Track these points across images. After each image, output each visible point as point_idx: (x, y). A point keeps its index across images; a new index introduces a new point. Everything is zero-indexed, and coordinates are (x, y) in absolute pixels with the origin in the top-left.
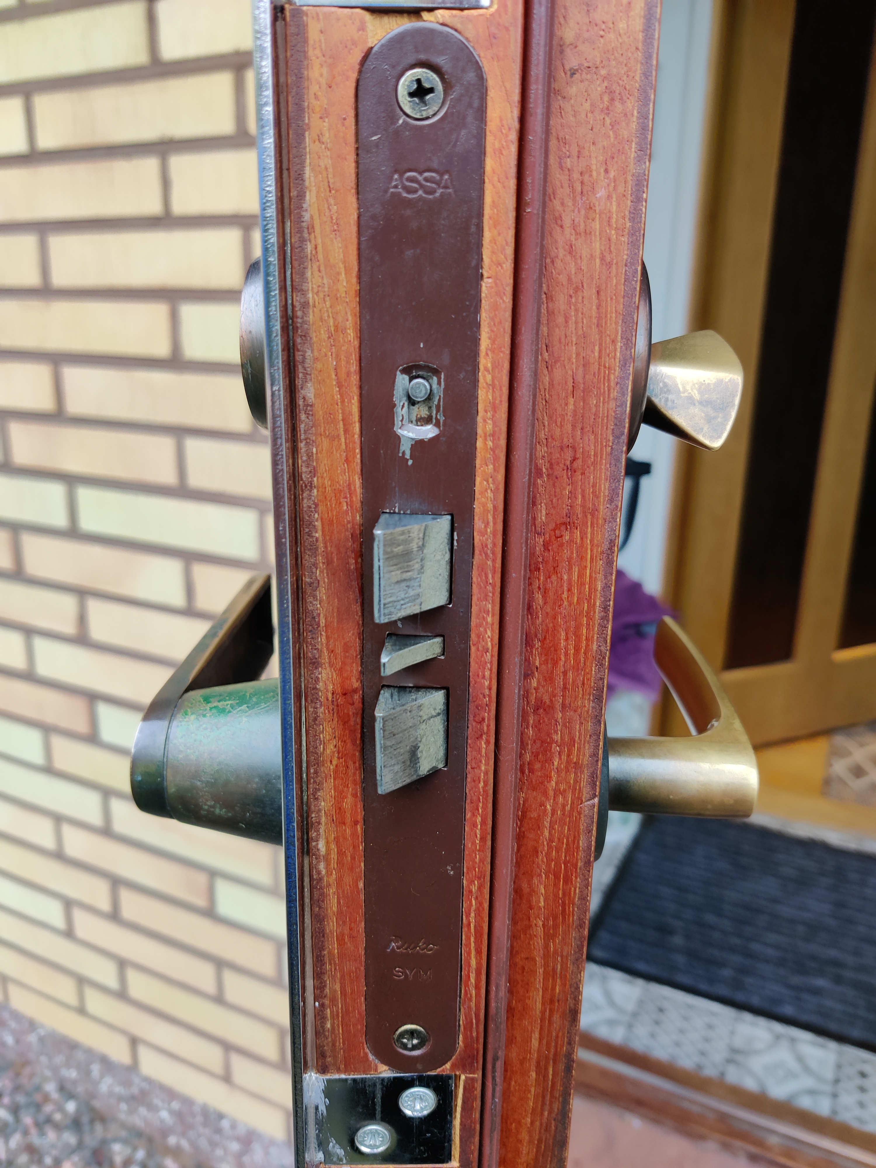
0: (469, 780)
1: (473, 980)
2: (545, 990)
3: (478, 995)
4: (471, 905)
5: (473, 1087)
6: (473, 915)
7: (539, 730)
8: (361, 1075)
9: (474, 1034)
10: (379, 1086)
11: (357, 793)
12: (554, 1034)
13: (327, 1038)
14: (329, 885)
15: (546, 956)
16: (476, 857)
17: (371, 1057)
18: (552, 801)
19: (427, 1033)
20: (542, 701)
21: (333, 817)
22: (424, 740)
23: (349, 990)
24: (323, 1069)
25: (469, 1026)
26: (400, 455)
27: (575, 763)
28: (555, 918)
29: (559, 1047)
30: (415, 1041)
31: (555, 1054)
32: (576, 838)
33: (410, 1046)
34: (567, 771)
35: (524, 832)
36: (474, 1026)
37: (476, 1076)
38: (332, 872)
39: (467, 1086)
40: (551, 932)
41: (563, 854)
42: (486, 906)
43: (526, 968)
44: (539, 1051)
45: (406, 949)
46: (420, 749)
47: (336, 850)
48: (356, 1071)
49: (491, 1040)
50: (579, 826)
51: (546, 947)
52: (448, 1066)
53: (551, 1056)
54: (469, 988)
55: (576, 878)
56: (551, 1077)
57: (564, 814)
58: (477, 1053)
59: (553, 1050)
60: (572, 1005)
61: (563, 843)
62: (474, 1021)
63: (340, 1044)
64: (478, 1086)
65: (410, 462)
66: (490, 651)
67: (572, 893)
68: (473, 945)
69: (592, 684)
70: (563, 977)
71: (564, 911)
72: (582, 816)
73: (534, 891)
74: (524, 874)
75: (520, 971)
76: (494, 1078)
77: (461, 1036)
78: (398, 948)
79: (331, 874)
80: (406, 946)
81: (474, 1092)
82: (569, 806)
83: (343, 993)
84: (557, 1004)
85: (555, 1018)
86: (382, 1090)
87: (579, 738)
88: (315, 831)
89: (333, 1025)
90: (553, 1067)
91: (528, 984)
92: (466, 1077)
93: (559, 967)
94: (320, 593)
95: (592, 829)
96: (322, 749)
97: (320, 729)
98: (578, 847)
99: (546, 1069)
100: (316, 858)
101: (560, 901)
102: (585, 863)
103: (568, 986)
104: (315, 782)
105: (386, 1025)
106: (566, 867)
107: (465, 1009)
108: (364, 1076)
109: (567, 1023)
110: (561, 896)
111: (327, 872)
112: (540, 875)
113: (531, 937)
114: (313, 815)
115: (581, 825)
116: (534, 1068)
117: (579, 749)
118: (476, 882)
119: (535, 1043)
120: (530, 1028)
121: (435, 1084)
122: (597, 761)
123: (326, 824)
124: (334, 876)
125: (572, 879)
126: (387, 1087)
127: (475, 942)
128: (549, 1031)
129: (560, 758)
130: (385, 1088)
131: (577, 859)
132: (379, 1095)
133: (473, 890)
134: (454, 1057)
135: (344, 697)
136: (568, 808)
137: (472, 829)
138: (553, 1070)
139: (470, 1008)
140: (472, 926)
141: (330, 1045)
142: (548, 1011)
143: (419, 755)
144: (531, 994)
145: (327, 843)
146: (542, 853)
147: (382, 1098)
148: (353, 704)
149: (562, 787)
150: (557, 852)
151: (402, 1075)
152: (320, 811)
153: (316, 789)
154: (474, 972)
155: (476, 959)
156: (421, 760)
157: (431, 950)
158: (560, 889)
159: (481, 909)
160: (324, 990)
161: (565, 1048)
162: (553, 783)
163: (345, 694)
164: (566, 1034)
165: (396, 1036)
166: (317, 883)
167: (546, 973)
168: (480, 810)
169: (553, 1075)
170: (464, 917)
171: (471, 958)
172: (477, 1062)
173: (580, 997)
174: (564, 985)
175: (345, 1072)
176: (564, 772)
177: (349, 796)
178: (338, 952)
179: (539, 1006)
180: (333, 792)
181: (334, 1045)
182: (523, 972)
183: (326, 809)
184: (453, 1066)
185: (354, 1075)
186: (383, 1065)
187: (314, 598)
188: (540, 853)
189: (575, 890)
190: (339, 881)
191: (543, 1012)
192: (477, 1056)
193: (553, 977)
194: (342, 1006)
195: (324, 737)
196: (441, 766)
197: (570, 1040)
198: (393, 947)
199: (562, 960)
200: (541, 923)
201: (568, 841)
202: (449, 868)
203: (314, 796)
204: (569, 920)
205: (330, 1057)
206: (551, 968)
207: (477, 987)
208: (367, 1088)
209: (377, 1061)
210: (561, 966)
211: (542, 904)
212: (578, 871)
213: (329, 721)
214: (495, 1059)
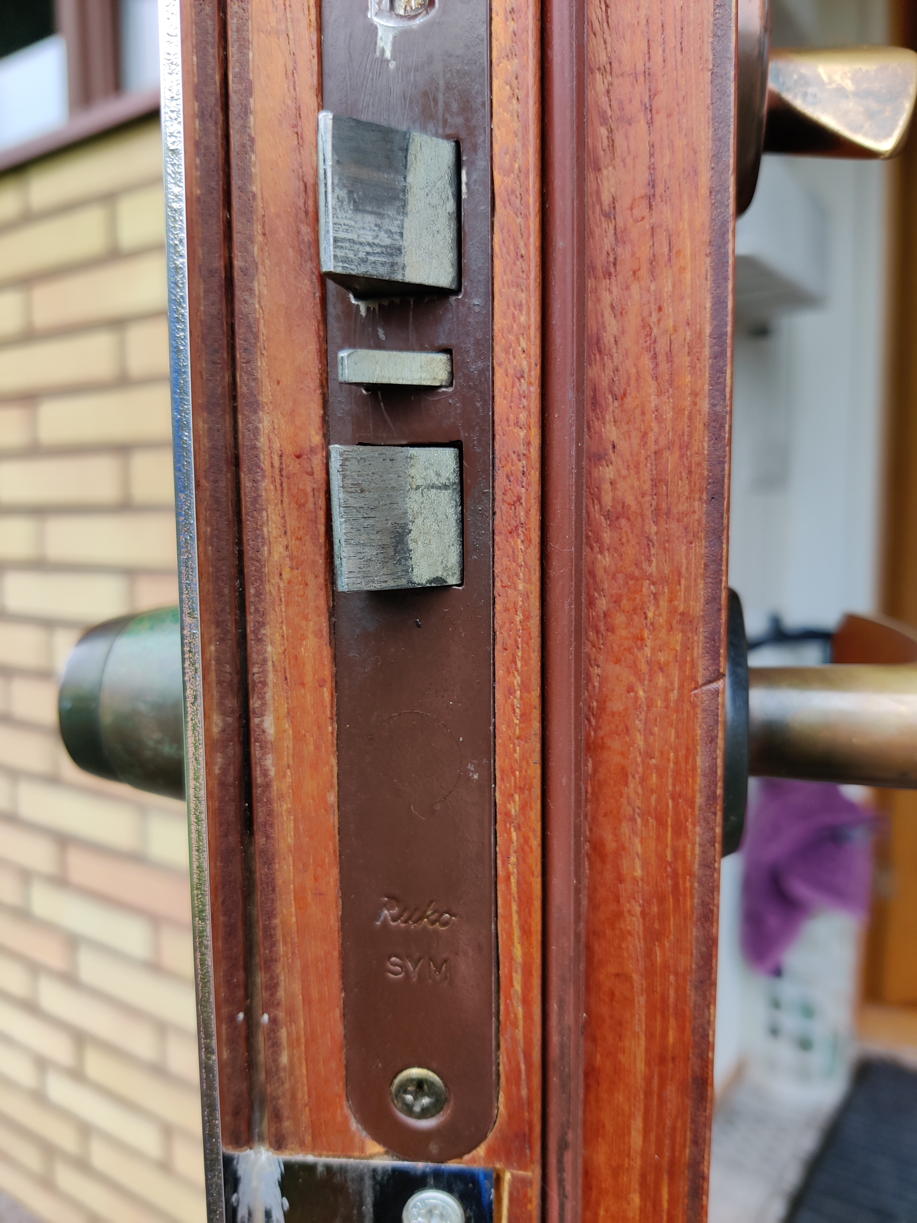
0: (498, 607)
1: (518, 987)
2: (650, 1036)
3: (528, 1016)
4: (510, 840)
5: (525, 1196)
6: (513, 859)
7: (621, 556)
8: (339, 1157)
9: (524, 1092)
10: (368, 1183)
11: (321, 631)
12: (668, 1123)
13: (283, 1084)
14: (281, 797)
15: (650, 973)
16: (515, 751)
17: (354, 1125)
18: (646, 682)
19: (446, 1086)
20: (624, 503)
21: (285, 671)
22: (419, 521)
23: (315, 995)
24: (278, 1144)
25: (514, 1078)
26: (378, 54)
27: (682, 614)
28: (662, 900)
29: (678, 1147)
30: (426, 1101)
31: (673, 1162)
32: (690, 752)
33: (417, 1109)
34: (671, 629)
35: (602, 738)
36: (523, 1076)
37: (529, 1174)
38: (285, 773)
39: (515, 1194)
40: (656, 926)
41: (670, 781)
42: (536, 843)
43: (617, 994)
44: (644, 1153)
45: (405, 922)
46: (412, 536)
47: (291, 732)
48: (331, 1149)
49: (554, 1108)
50: (694, 730)
51: (649, 954)
52: (481, 1151)
53: (665, 1164)
54: (511, 999)
55: (694, 825)
56: (665, 1205)
57: (667, 707)
58: (531, 1129)
59: (667, 1154)
60: (697, 1069)
61: (669, 760)
62: (523, 1067)
63: (303, 1095)
64: (535, 1193)
65: (392, 65)
66: (526, 376)
67: (689, 854)
68: (515, 917)
69: (706, 473)
70: (680, 1014)
71: (676, 886)
72: (699, 710)
73: (624, 849)
74: (606, 815)
75: (607, 999)
76: (561, 1182)
77: (501, 1094)
78: (394, 920)
79: (284, 776)
80: (406, 915)
81: (526, 1205)
82: (675, 692)
83: (307, 1000)
84: (670, 1065)
85: (669, 1093)
86: (374, 1189)
87: (687, 569)
88: (259, 698)
89: (291, 1060)
90: (669, 1186)
91: (620, 1024)
92: (512, 1175)
93: (672, 993)
94: (259, 284)
95: (717, 737)
96: (266, 552)
97: (262, 517)
98: (694, 769)
99: (658, 1189)
100: (261, 747)
101: (669, 869)
102: (708, 798)
103: (688, 1032)
104: (257, 610)
105: (377, 1066)
106: (676, 805)
107: (506, 1041)
108: (343, 1161)
109: (689, 1103)
110: (669, 858)
111: (277, 772)
112: (633, 820)
113: (622, 937)
114: (255, 670)
115: (697, 728)
116: (637, 1187)
117: (688, 589)
118: (517, 797)
119: (636, 1140)
120: (626, 1108)
121: (461, 1186)
122: (720, 610)
123: (275, 685)
124: (289, 780)
125: (686, 828)
126: (381, 1184)
127: (519, 913)
128: (661, 1118)
129: (657, 606)
130: (378, 1187)
131: (694, 791)
132: (369, 1200)
133: (513, 811)
134: (491, 1136)
135: (298, 461)
136: (674, 696)
137: (507, 698)
138: (670, 1193)
139: (513, 1039)
140: (513, 880)
141: (288, 1095)
142: (656, 1077)
143: (411, 546)
144: (627, 1044)
145: (277, 719)
146: (634, 777)
147: (375, 1205)
148: (312, 474)
149: (662, 657)
150: (660, 776)
151: (406, 1164)
152: (265, 661)
153: (259, 622)
154: (519, 971)
155: (523, 945)
156: (415, 556)
157: (445, 924)
158: (666, 846)
159: (527, 848)
160: (276, 991)
161: (687, 1151)
162: (648, 651)
163: (298, 457)
164: (689, 1125)
165: (394, 1088)
166: (264, 792)
167: (651, 1006)
168: (519, 664)
169: (670, 1202)
170: (499, 862)
171: (513, 943)
172: (531, 1148)
173: (710, 1055)
174: (681, 1029)
175: (314, 1148)
176: (664, 631)
177: (311, 636)
178: (297, 921)
179: (641, 1066)
180: (284, 628)
181: (293, 1097)
182: (612, 1000)
183: (275, 658)
184: (492, 1153)
185: (328, 1156)
186: (376, 1144)
187: (251, 294)
188: (630, 778)
189: (693, 850)
190: (297, 787)
191: (648, 1080)
192: (530, 1135)
193: (663, 1014)
194: (305, 1023)
195: (269, 532)
196: (453, 580)
197: (695, 1136)
198: (385, 919)
199: (677, 981)
200: (638, 909)
201: (676, 757)
202: (471, 767)
203: (256, 635)
204: (685, 903)
205: (288, 1118)
206: (658, 996)
207: (526, 1002)
208: (350, 1184)
209: (364, 1134)
210: (676, 991)
211: (639, 873)
212: (697, 812)
213: (276, 505)
214: (563, 1146)
